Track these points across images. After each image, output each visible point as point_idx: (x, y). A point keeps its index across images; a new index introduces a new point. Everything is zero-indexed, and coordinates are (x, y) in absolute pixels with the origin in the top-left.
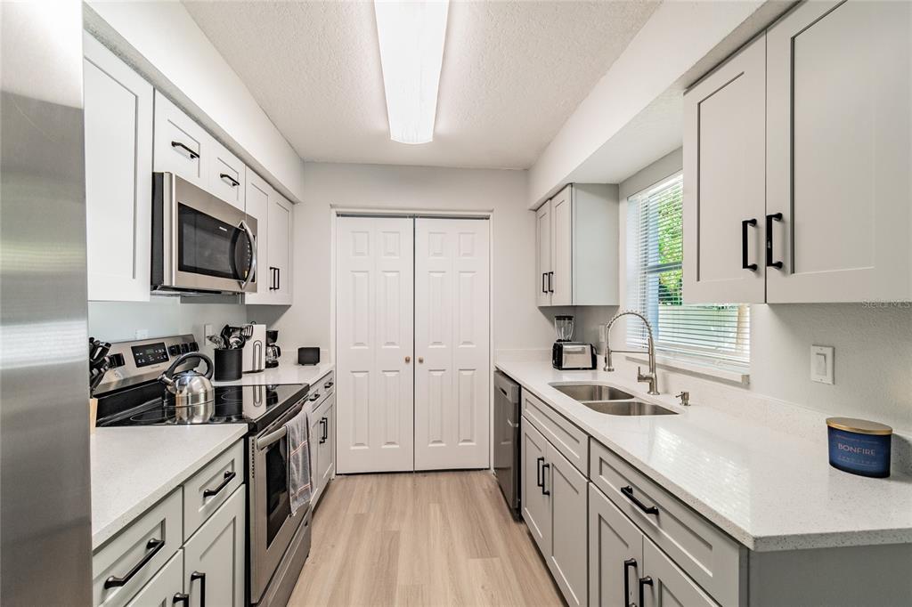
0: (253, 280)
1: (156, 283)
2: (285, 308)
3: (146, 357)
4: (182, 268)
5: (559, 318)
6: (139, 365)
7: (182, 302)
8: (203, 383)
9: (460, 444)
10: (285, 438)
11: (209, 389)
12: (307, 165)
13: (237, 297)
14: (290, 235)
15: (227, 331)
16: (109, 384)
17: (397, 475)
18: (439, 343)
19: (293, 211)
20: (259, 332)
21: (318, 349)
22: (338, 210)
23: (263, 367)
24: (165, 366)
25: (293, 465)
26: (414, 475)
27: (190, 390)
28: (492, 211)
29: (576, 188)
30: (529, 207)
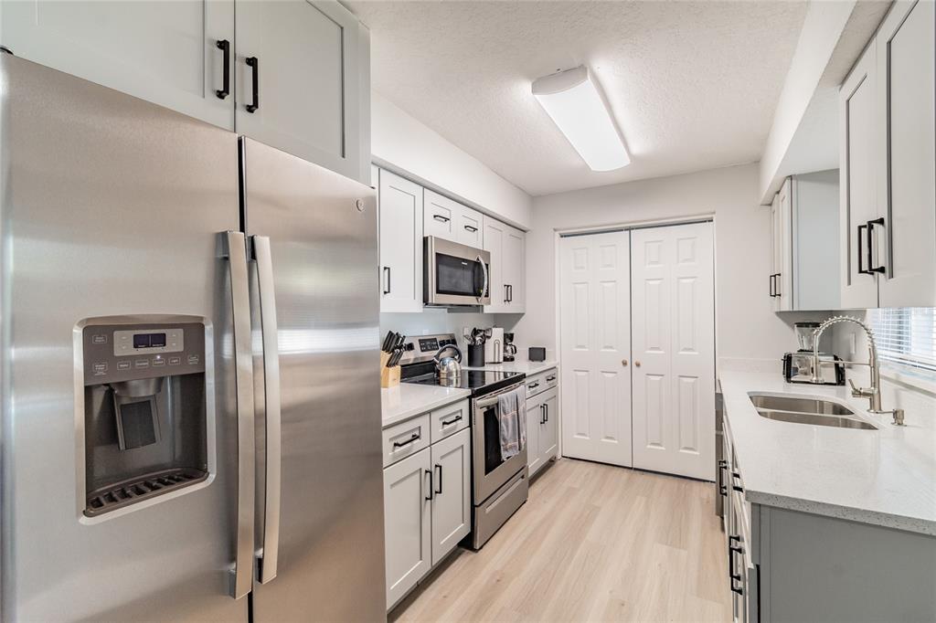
0: (487, 296)
1: (426, 301)
2: (520, 316)
3: (425, 346)
4: (438, 292)
5: (800, 325)
6: (422, 351)
7: (449, 312)
8: (455, 364)
9: (681, 451)
10: (497, 404)
11: (459, 370)
12: (535, 199)
13: (478, 308)
14: (522, 260)
15: (475, 332)
16: (408, 360)
17: (616, 468)
18: (658, 349)
19: (525, 238)
20: (498, 334)
21: (544, 349)
22: (561, 232)
23: (501, 360)
24: (436, 352)
25: (503, 424)
26: (632, 471)
27: (448, 369)
28: (714, 213)
29: (797, 181)
30: (760, 202)
